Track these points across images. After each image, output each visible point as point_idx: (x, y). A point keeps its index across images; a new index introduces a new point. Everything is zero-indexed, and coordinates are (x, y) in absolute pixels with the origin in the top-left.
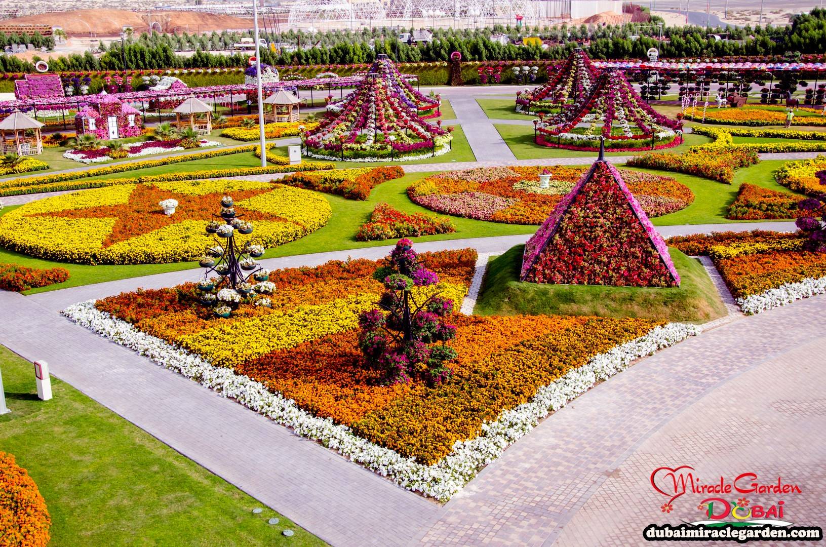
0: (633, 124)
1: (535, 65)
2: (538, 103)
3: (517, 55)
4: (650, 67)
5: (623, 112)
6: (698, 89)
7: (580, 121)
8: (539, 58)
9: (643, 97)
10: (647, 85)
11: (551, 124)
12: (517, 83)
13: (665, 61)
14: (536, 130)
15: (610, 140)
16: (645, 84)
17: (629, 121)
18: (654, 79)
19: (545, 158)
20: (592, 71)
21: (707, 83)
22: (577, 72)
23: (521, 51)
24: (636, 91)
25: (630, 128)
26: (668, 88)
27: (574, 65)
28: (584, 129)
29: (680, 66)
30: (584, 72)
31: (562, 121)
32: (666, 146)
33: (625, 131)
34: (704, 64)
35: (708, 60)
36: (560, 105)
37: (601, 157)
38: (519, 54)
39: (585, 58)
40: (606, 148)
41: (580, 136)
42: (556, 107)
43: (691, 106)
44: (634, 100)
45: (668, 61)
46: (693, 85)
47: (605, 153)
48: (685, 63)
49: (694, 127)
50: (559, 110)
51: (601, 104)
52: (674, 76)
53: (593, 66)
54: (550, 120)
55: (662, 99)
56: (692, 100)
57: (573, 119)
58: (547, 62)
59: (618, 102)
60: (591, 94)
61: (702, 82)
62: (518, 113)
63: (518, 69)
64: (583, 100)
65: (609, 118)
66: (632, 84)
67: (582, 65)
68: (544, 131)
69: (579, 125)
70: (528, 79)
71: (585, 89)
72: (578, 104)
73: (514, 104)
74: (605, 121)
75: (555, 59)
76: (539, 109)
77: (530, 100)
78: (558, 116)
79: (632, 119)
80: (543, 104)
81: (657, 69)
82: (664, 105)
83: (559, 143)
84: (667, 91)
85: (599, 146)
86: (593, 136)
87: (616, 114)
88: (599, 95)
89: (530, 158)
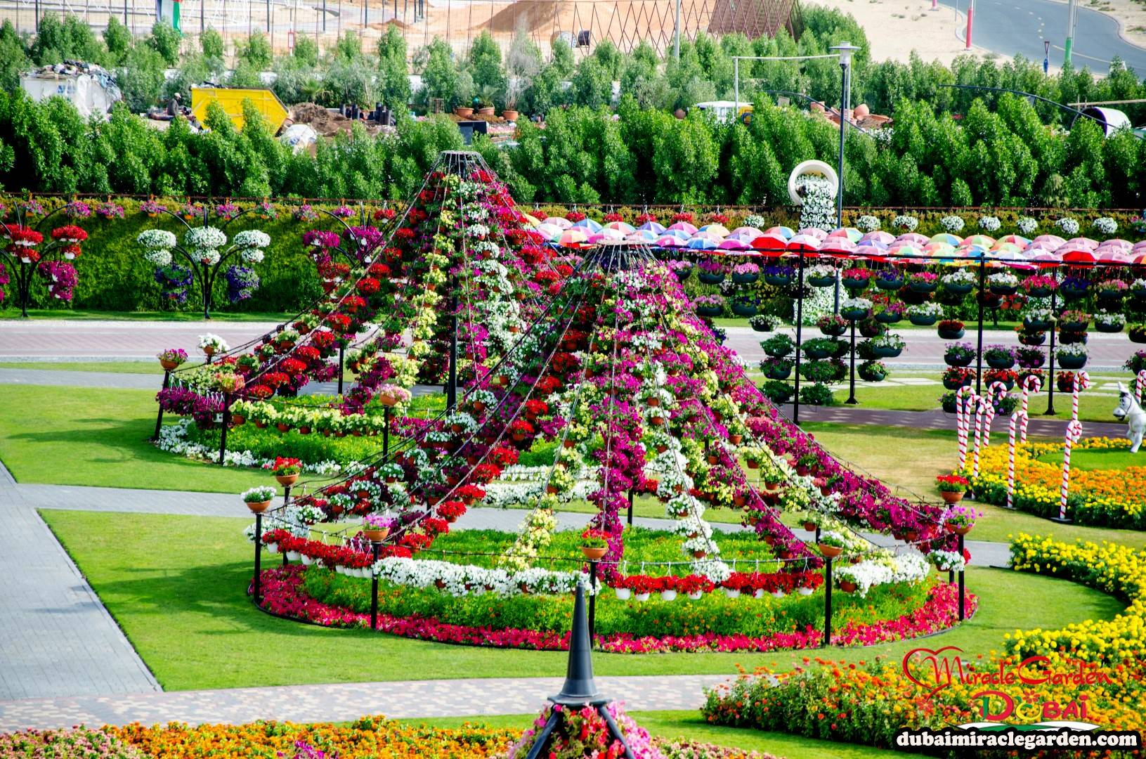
0: (732, 520)
1: (251, 225)
2: (270, 410)
3: (155, 173)
4: (802, 249)
5: (683, 460)
6: (1032, 360)
7: (473, 497)
8: (266, 191)
9: (779, 395)
10: (789, 331)
11: (332, 513)
12: (165, 308)
13: (872, 221)
14: (259, 540)
15: (624, 594)
16: (782, 329)
17: (713, 501)
18: (820, 304)
19: (303, 682)
20: (529, 259)
21: (1074, 334)
22: (456, 263)
23: (181, 151)
24: (739, 360)
25: (718, 535)
26: (893, 352)
27: (445, 231)
28: (497, 537)
29: (944, 246)
30: (493, 264)
31: (387, 497)
32: (892, 626)
33: (697, 554)
34: (1056, 242)
35: (1072, 224)
36: (378, 420)
37: (576, 675)
38: (171, 168)
39: (496, 200)
40: (607, 636)
41: (476, 572)
42: (358, 431)
43: (1000, 437)
44: (729, 403)
45: (886, 225)
46: (1007, 339)
47: (594, 658)
48: (967, 233)
49: (1023, 537)
50: (373, 446)
51: (577, 420)
52: (916, 295)
53: (536, 236)
54: (331, 492)
55: (864, 403)
56: (1005, 408)
57: (440, 492)
58: (315, 212)
59: (654, 410)
60: (529, 374)
61: (1049, 325)
62: (169, 455)
63: (171, 239)
64: (490, 398)
65: (613, 487)
66: (719, 324)
67: (482, 230)
68: (301, 546)
69: (470, 520)
70: (219, 291)
71: (498, 345)
72: (465, 418)
73: (150, 409)
74: (595, 498)
75: (353, 195)
76: (274, 440)
77: (230, 397)
78: (368, 476)
79: (726, 492)
80: (294, 413)
81: (835, 257)
82: (875, 431)
83: (373, 611)
84: (886, 362)
85: (568, 624)
86: (541, 573)
87: (650, 470)
88: (564, 373)
89: (232, 685)
